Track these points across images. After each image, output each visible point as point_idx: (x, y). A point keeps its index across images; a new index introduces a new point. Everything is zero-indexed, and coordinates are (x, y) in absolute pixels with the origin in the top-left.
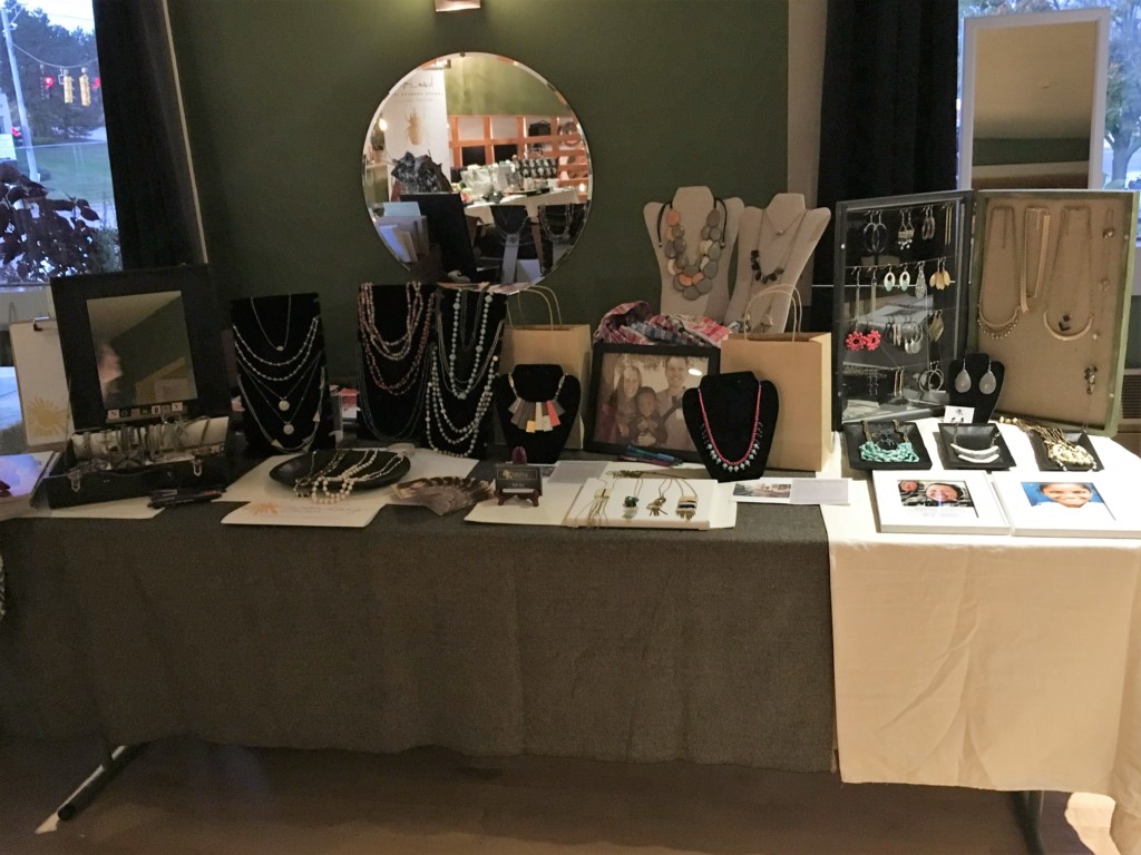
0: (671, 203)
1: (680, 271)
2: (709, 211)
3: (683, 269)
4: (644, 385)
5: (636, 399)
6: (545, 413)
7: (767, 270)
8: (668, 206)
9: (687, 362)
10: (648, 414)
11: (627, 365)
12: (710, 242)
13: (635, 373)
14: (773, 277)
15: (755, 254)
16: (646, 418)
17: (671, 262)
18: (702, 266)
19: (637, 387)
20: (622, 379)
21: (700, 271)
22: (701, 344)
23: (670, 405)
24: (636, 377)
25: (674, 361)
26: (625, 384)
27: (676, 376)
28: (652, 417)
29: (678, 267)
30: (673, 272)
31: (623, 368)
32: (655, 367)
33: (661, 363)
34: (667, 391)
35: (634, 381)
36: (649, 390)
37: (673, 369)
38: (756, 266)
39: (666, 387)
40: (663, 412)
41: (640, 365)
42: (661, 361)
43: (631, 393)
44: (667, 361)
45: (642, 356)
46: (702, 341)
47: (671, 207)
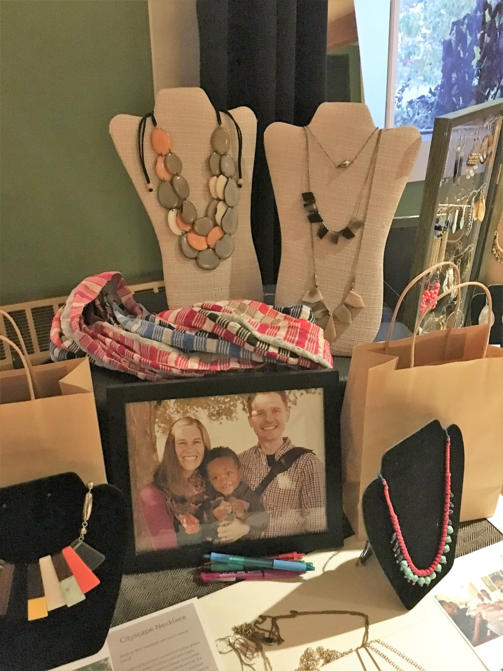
0: (151, 115)
1: (188, 228)
2: (211, 131)
3: (191, 225)
4: (213, 445)
5: (202, 471)
6: (63, 572)
7: (334, 222)
8: (149, 120)
9: (285, 399)
10: (230, 490)
11: (176, 417)
12: (222, 179)
13: (194, 427)
14: (347, 233)
15: (308, 198)
16: (227, 498)
17: (172, 215)
18: (219, 217)
19: (201, 449)
20: (171, 442)
21: (216, 225)
22: (293, 361)
23: (264, 469)
24: (197, 435)
25: (262, 399)
26: (179, 450)
27: (267, 423)
28: (238, 495)
29: (185, 222)
30: (177, 231)
31: (171, 423)
32: (229, 413)
33: (240, 406)
34: (256, 449)
35: (195, 442)
36: (222, 453)
37: (261, 413)
38: (315, 218)
39: (254, 441)
40: (255, 483)
41: (202, 414)
42: (238, 403)
43: (191, 464)
44: (250, 400)
45: (202, 400)
46: (294, 355)
47: (154, 123)
